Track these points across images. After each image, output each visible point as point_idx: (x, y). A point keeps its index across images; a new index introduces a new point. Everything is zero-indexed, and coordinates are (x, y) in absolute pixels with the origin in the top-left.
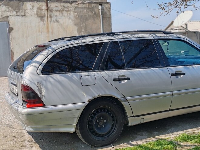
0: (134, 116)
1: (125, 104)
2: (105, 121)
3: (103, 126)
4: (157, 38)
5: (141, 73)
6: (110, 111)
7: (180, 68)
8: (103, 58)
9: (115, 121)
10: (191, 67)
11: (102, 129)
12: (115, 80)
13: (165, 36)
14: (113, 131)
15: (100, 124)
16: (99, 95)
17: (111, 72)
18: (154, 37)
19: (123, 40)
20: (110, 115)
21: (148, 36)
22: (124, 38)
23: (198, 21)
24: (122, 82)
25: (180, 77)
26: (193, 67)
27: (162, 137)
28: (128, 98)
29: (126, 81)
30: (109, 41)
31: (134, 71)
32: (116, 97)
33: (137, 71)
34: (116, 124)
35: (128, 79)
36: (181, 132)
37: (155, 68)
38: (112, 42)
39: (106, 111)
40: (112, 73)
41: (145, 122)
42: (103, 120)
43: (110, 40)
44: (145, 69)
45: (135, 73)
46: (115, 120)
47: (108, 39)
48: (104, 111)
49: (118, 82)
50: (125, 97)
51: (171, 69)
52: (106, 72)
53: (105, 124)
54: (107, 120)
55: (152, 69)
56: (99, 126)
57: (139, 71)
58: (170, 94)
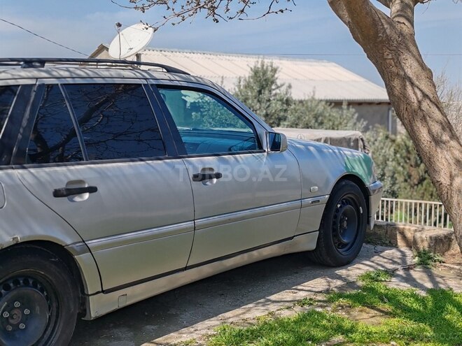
0: (103, 291)
1: (82, 260)
2: (27, 312)
3: (22, 326)
4: (154, 82)
5: (124, 175)
6: (41, 283)
7: (210, 161)
8: (21, 130)
9: (55, 309)
10: (233, 159)
11: (17, 336)
12: (57, 194)
13: (173, 78)
14: (49, 338)
15: (11, 321)
16: (14, 239)
17: (45, 172)
18: (146, 79)
19: (70, 81)
20: (43, 293)
21: (133, 76)
22: (74, 76)
23: (157, 49)
24: (77, 199)
25: (212, 183)
26: (236, 159)
27: (170, 338)
28: (92, 243)
29: (86, 196)
30: (33, 82)
31: (107, 168)
32: (62, 241)
33: (113, 167)
34: (57, 317)
35: (92, 190)
36: (213, 322)
37: (155, 162)
38: (44, 84)
39: (31, 282)
40: (47, 173)
41: (129, 303)
42: (22, 308)
43: (37, 79)
44: (131, 163)
45: (109, 174)
46: (54, 305)
47: (29, 75)
48: (26, 283)
49: (65, 199)
50: (84, 242)
51: (190, 163)
52: (32, 170)
53: (26, 319)
54: (32, 309)
55: (148, 164)
56: (10, 328)
57: (119, 167)
58: (190, 228)
